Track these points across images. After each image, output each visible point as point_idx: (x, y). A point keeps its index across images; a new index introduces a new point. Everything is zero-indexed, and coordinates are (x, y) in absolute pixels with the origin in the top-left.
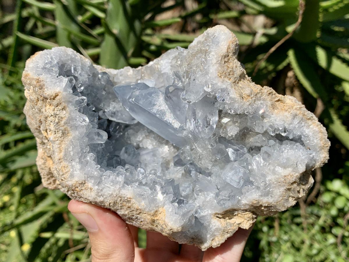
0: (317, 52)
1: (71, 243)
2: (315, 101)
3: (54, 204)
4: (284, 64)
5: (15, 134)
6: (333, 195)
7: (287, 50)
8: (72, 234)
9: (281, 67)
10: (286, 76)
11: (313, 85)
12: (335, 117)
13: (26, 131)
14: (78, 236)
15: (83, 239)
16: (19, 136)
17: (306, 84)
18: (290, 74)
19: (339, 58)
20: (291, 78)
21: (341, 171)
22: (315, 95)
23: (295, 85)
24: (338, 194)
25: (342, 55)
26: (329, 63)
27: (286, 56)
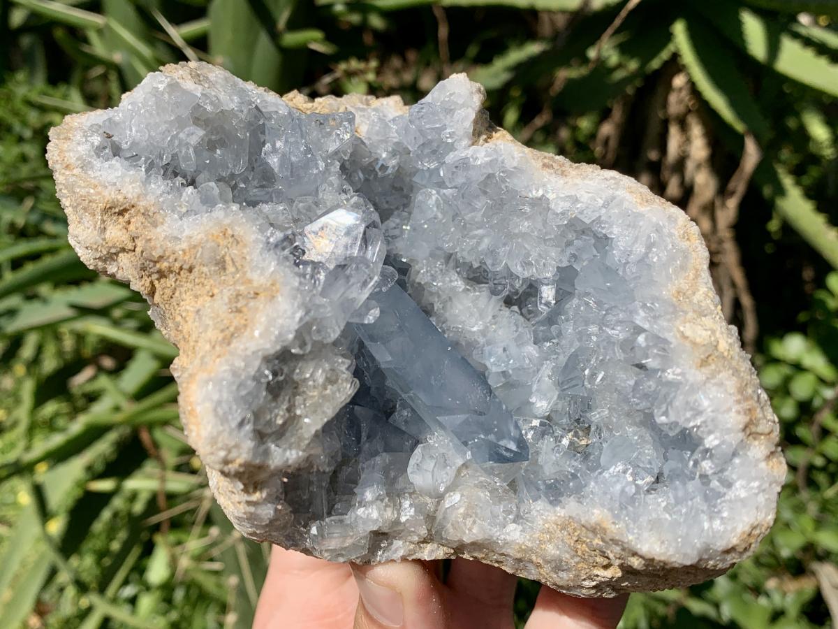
0: (743, 23)
1: (162, 502)
2: (739, 140)
3: (117, 409)
4: (665, 55)
5: (13, 245)
6: (786, 370)
7: (671, 22)
8: (163, 479)
9: (655, 64)
10: (669, 88)
11: (733, 104)
12: (787, 181)
13: (39, 238)
14: (178, 483)
15: (190, 492)
16: (22, 248)
17: (718, 101)
18: (679, 81)
19: (796, 36)
20: (680, 89)
21: (802, 317)
22: (739, 127)
23: (691, 109)
24: (798, 367)
25: (803, 31)
26: (774, 48)
27: (669, 37)
